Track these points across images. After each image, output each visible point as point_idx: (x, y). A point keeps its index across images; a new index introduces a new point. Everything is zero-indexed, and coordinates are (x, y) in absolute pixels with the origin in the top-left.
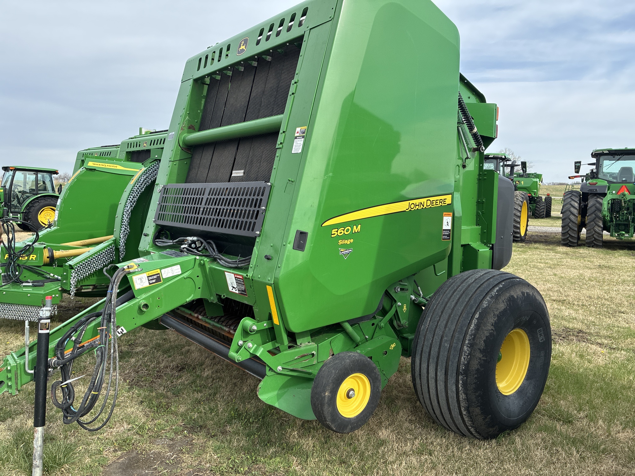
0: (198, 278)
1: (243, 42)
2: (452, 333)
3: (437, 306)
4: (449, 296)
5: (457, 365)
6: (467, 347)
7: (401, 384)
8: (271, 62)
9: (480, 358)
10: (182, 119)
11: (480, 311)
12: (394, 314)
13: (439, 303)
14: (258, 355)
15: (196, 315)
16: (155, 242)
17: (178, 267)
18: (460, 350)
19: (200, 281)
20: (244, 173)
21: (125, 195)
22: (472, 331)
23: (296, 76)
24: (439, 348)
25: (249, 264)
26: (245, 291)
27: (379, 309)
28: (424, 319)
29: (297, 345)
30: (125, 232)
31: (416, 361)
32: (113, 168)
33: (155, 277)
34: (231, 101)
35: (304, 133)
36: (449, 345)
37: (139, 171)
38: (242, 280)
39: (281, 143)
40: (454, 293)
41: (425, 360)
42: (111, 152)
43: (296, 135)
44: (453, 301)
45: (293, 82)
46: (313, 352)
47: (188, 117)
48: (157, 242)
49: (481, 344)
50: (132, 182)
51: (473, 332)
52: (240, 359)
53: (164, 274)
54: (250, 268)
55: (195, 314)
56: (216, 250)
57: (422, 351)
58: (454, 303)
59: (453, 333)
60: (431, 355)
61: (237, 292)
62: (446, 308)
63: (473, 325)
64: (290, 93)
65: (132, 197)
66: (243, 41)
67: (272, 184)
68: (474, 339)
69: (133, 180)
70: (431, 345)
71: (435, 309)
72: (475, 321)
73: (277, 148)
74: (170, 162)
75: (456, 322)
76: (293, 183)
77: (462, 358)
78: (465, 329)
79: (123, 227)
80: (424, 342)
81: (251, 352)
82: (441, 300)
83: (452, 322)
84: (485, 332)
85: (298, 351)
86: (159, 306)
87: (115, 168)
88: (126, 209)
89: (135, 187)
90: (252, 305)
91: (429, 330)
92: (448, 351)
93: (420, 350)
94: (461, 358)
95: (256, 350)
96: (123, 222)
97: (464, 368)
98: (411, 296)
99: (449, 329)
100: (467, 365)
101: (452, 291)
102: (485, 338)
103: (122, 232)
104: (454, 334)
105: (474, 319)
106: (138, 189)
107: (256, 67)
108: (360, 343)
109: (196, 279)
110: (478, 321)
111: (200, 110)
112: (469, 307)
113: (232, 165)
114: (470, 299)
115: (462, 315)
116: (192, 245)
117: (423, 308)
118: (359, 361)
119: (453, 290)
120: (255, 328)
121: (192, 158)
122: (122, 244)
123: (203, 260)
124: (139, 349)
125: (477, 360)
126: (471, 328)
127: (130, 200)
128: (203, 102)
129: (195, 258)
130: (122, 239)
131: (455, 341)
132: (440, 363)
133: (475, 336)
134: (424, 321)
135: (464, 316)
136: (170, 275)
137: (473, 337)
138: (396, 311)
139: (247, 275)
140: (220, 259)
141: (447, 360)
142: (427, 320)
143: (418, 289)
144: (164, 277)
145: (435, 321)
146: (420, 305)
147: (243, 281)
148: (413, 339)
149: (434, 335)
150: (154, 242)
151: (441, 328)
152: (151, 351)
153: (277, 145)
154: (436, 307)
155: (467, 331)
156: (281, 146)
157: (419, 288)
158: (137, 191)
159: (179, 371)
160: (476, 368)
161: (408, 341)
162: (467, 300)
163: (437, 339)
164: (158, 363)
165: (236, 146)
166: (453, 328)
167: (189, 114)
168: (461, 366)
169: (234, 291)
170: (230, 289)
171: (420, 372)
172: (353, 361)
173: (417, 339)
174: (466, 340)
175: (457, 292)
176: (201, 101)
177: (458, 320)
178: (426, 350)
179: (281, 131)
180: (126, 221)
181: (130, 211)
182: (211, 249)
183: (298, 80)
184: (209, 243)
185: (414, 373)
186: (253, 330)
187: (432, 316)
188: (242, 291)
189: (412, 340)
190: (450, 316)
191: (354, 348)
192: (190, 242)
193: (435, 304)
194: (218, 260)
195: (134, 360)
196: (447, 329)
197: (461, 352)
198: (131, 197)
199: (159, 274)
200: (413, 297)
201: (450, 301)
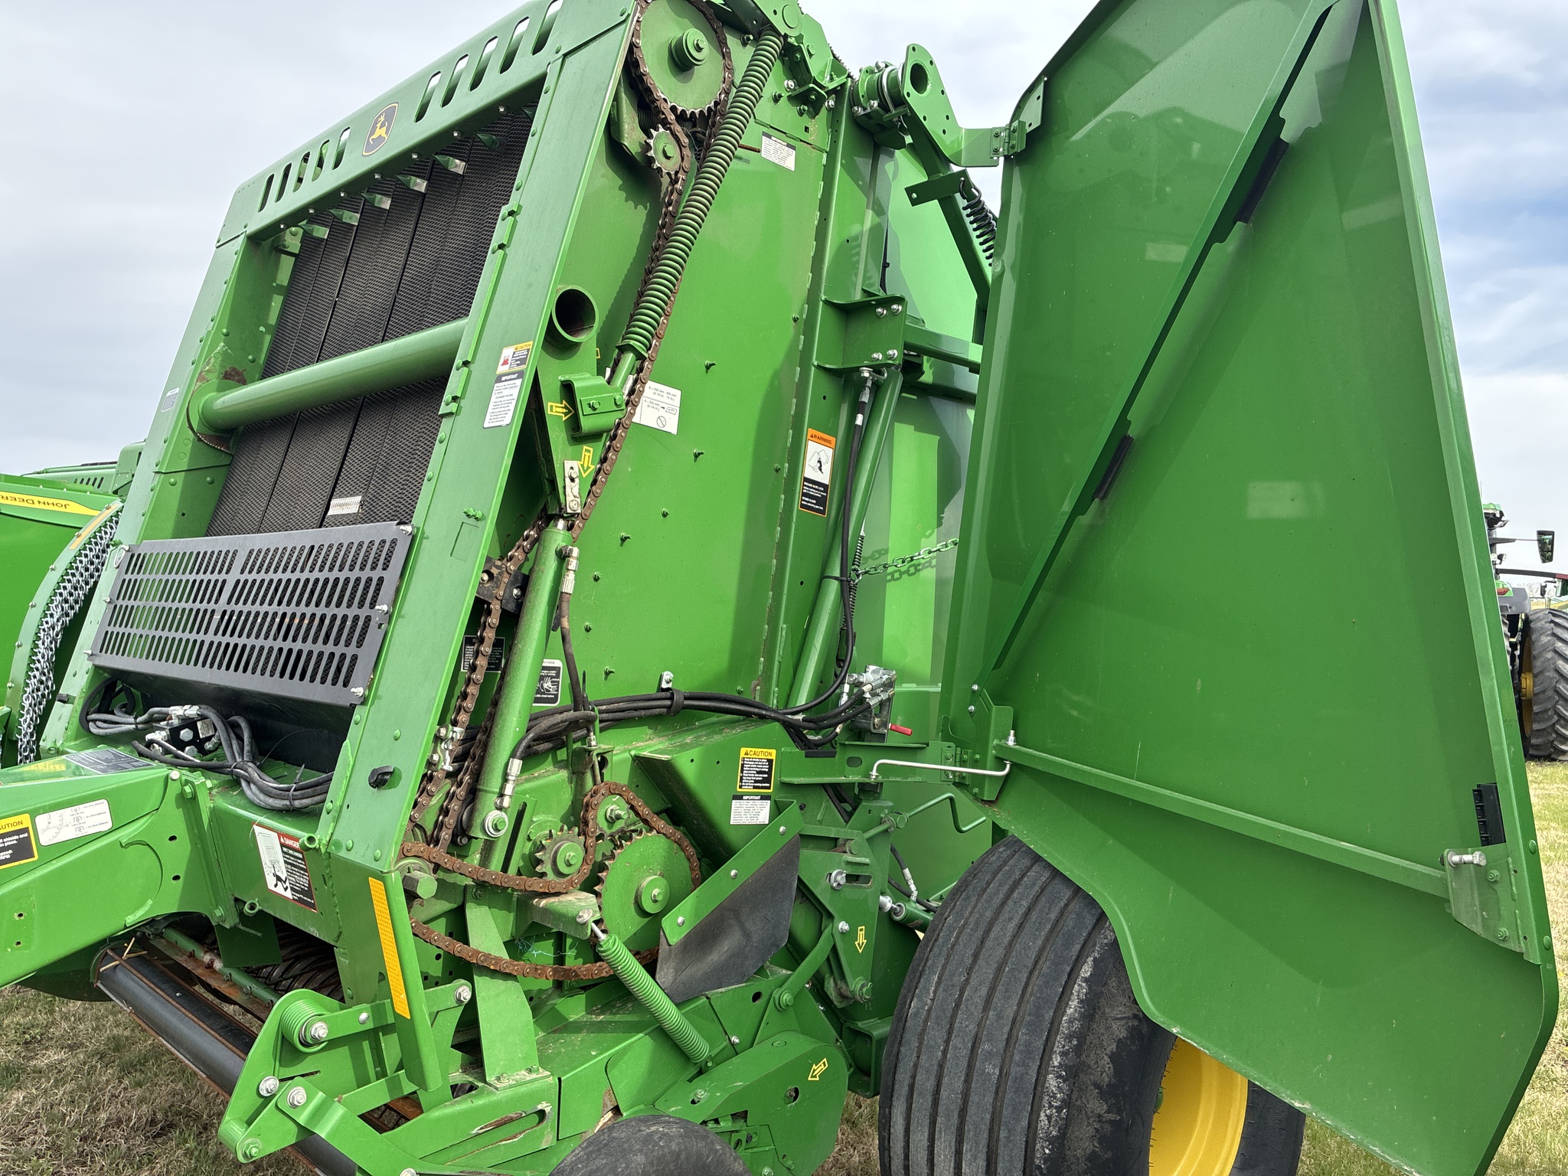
0: (174, 842)
1: (382, 118)
2: (1006, 1029)
3: (960, 933)
4: (997, 901)
5: (1027, 1142)
6: (1057, 1077)
7: (856, 1169)
8: (463, 176)
9: (1099, 1116)
10: (203, 350)
11: (1096, 955)
12: (828, 958)
13: (966, 923)
14: (323, 1136)
15: (207, 958)
16: (88, 722)
17: (103, 806)
18: (1035, 1089)
19: (179, 855)
20: (361, 505)
21: (51, 579)
22: (1070, 1022)
23: (514, 195)
24: (968, 1081)
25: (324, 801)
26: (308, 893)
27: (778, 946)
28: (920, 978)
29: (485, 1082)
30: (38, 690)
31: (893, 1119)
32: (56, 508)
33: (12, 841)
34: (352, 294)
35: (523, 361)
36: (997, 1071)
37: (99, 515)
38: (300, 856)
39: (455, 399)
40: (1011, 891)
41: (921, 1117)
42: (102, 479)
43: (502, 369)
44: (1010, 919)
45: (505, 210)
46: (540, 1107)
47: (222, 344)
48: (94, 721)
49: (1103, 1068)
50: (75, 545)
51: (1077, 1025)
52: (254, 1151)
53: (44, 831)
54: (324, 812)
55: (206, 952)
56: (247, 748)
57: (912, 1087)
58: (1012, 927)
59: (1011, 1030)
60: (941, 1102)
61: (289, 894)
62: (989, 943)
63: (1074, 1003)
64: (494, 244)
65: (69, 586)
66: (382, 114)
67: (418, 529)
68: (1078, 1050)
69: (78, 536)
70: (941, 1066)
71: (953, 945)
72: (1079, 989)
73: (443, 416)
74: (158, 475)
75: (1020, 992)
76: (479, 524)
77: (1042, 1114)
78: (1049, 1015)
79: (35, 677)
80: (918, 1057)
81: (302, 1120)
82: (971, 913)
83: (1007, 991)
84: (1115, 1027)
85: (484, 1106)
86: (19, 943)
87: (63, 509)
88: (47, 623)
89: (83, 559)
90: (333, 943)
91: (933, 1015)
92: (997, 1093)
93: (906, 1083)
94: (1039, 1116)
95: (319, 1113)
96: (33, 662)
97: (1047, 1151)
98: (881, 898)
99: (999, 1016)
100: (1060, 1142)
101: (1007, 887)
102: (1114, 1046)
103: (29, 690)
104: (1015, 1032)
105: (1079, 981)
106: (92, 563)
107: (424, 195)
108: (710, 1064)
109: (165, 848)
110: (1090, 988)
111: (266, 326)
112: (1059, 941)
113: (331, 483)
114: (1062, 913)
115: (1038, 966)
116: (182, 732)
117: (921, 935)
118: (683, 1156)
119: (1010, 882)
120: (321, 1030)
121: (230, 466)
122: (25, 726)
123: (192, 784)
124: (54, 1056)
125: (1089, 1124)
126: (1070, 1011)
127: (61, 594)
128: (277, 302)
129: (167, 777)
130: (28, 713)
131: (1017, 1058)
132: (969, 1135)
133: (1081, 1039)
134: (920, 986)
135: (1045, 969)
136: (69, 834)
137: (1075, 1043)
138: (834, 949)
139: (311, 840)
140: (248, 783)
141: (992, 1120)
142: (929, 981)
143: (903, 874)
144: (44, 841)
145: (953, 986)
146: (910, 925)
147: (303, 860)
148: (886, 1038)
149: (950, 1032)
150: (84, 721)
151: (972, 1009)
152: (85, 1063)
153: (443, 404)
154: (957, 938)
155: (1056, 1024)
156: (453, 407)
157: (907, 871)
158: (87, 570)
159: (159, 1135)
160: (1088, 1152)
161: (871, 1044)
162: (1053, 916)
163: (960, 1046)
164: (95, 1109)
165: (351, 425)
166: (1010, 1012)
167: (227, 335)
168: (1038, 1146)
169: (280, 890)
170: (271, 881)
171: (907, 1157)
172: (659, 1159)
173: (896, 1046)
174: (1052, 1052)
175: (1020, 889)
176: (270, 300)
177: (1027, 984)
178: (925, 1082)
179: (458, 361)
180: (43, 657)
181: (58, 628)
182: (235, 747)
183: (520, 207)
184: (234, 728)
185: (887, 1160)
186: (313, 1038)
187: (944, 968)
188: (302, 892)
189: (882, 1041)
190: (999, 970)
191: (690, 1081)
192: (176, 722)
193: (955, 929)
194: (244, 784)
195: (20, 1095)
196: (991, 1013)
197: (1038, 1094)
198: (65, 588)
199: (26, 830)
200: (887, 902)
201: (1001, 918)
